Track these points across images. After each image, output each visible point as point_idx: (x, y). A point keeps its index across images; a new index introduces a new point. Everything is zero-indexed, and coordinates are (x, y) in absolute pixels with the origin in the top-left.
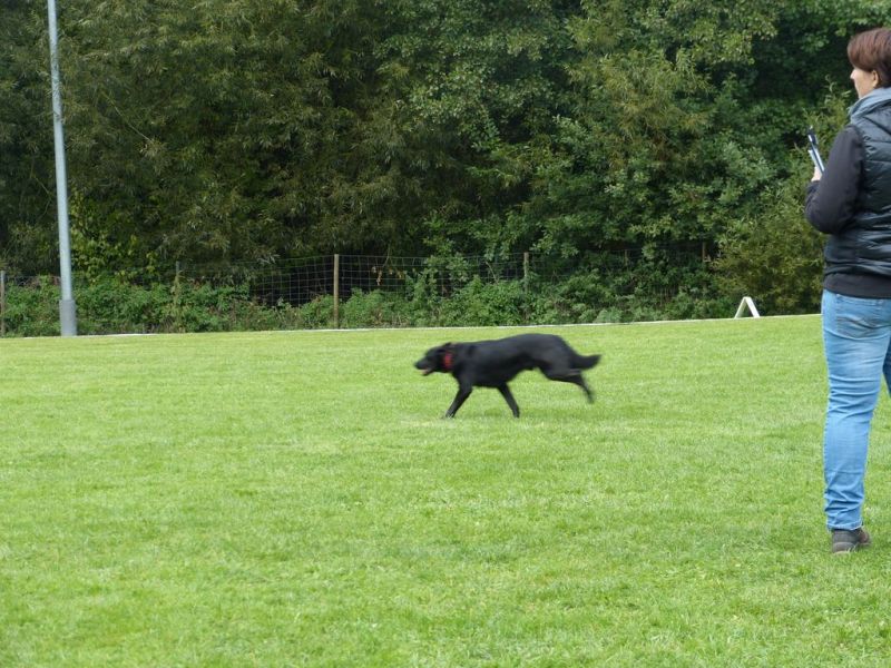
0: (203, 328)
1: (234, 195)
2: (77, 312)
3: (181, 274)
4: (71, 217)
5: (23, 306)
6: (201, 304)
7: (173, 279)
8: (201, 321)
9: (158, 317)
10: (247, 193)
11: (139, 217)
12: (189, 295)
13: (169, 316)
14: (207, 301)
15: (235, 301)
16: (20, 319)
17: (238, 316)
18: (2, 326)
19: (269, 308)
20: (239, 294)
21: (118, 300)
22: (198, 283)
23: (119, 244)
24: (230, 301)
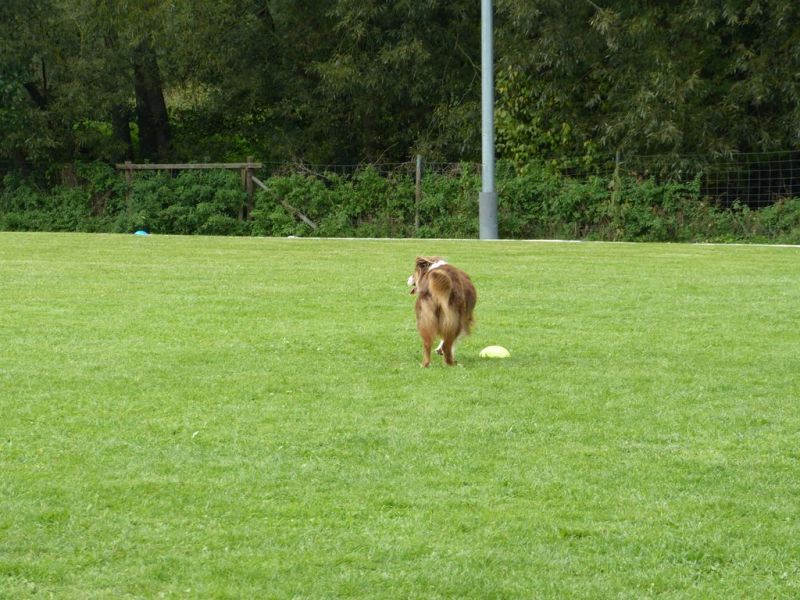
0: (642, 233)
2: (499, 207)
3: (621, 166)
5: (440, 196)
6: (643, 203)
7: (613, 172)
8: (641, 223)
9: (592, 215)
10: (704, 74)
11: (578, 98)
12: (629, 191)
13: (606, 215)
14: (651, 199)
15: (684, 201)
16: (437, 211)
17: (686, 218)
18: (416, 219)
19: (723, 210)
20: (689, 192)
21: (548, 194)
22: (640, 178)
23: (553, 130)
24: (678, 200)
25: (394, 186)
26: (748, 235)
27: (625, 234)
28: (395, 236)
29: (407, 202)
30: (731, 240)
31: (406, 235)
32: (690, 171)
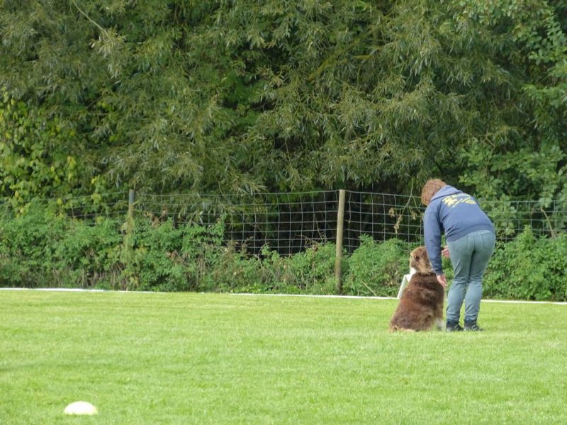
0: (160, 282)
1: (212, 107)
3: (135, 206)
6: (159, 248)
7: (125, 213)
8: (159, 270)
9: (102, 262)
10: (228, 104)
11: (84, 129)
12: (144, 234)
13: (118, 262)
14: (169, 243)
15: (206, 246)
17: (209, 265)
19: (250, 257)
20: (211, 236)
21: (52, 238)
22: (157, 219)
23: (57, 164)
24: (198, 245)
26: (278, 284)
27: (139, 282)
30: (259, 290)
32: (212, 212)
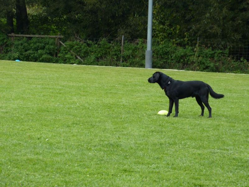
0: (206, 68)
1: (225, 10)
2: (153, 56)
3: (199, 43)
4: (153, 14)
5: (131, 51)
6: (207, 57)
7: (196, 45)
8: (206, 64)
9: (188, 61)
10: (232, 9)
11: (183, 16)
12: (202, 52)
13: (193, 61)
14: (210, 56)
15: (222, 57)
16: (129, 57)
17: (223, 63)
18: (121, 60)
19: (237, 61)
20: (224, 54)
21: (171, 52)
22: (206, 48)
23: (173, 28)
24: (220, 57)
25: (113, 47)
26: (246, 71)
27: (200, 69)
28: (113, 66)
29: (117, 53)
30: (240, 72)
31: (117, 65)
32: (225, 45)
